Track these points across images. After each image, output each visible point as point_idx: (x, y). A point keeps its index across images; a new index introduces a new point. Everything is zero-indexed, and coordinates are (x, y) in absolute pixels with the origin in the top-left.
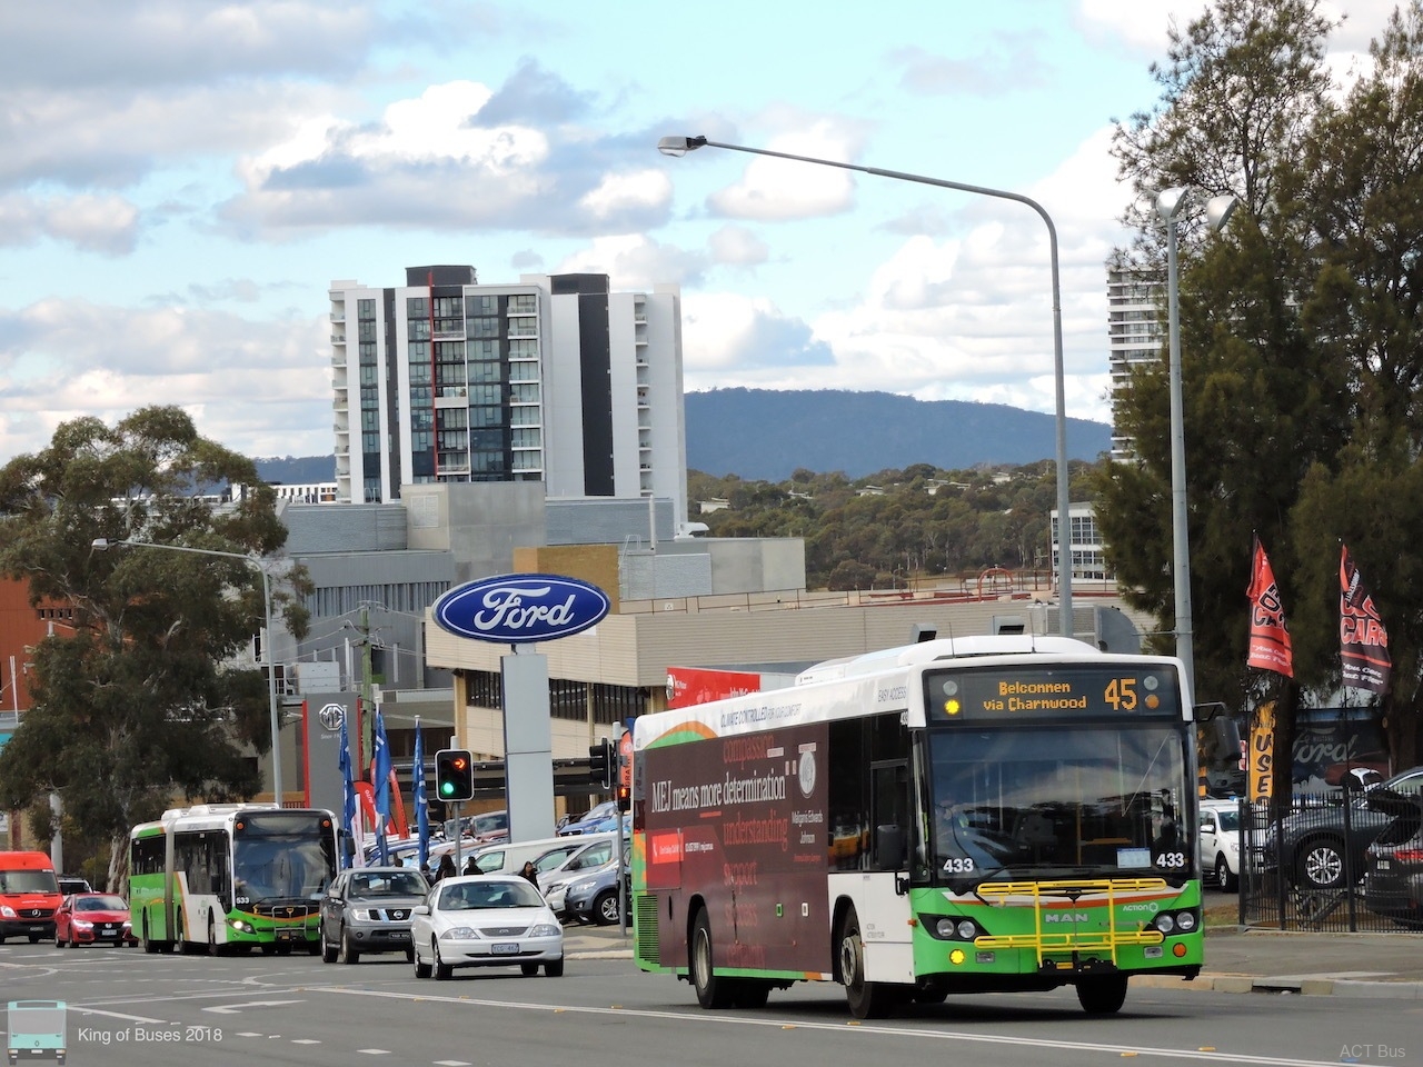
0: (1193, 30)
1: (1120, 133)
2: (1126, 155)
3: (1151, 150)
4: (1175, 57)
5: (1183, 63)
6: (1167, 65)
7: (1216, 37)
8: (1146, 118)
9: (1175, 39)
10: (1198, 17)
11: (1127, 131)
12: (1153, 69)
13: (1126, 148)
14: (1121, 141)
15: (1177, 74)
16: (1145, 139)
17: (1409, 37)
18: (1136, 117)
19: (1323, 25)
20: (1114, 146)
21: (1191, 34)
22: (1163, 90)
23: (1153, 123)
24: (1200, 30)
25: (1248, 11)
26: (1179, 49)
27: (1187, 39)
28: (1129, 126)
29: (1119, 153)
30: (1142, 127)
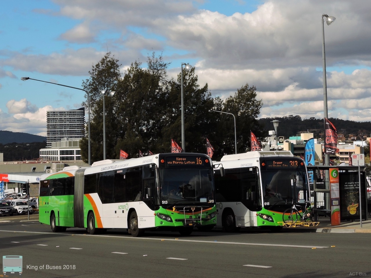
0: (97, 66)
1: (84, 82)
2: (85, 86)
3: (89, 85)
4: (93, 70)
5: (95, 71)
6: (92, 71)
7: (100, 67)
8: (88, 80)
9: (93, 67)
10: (97, 63)
11: (85, 82)
12: (89, 72)
13: (85, 85)
14: (84, 84)
15: (93, 73)
16: (88, 84)
17: (134, 67)
18: (87, 80)
19: (118, 66)
20: (83, 85)
21: (96, 66)
22: (91, 75)
23: (89, 81)
24: (98, 66)
25: (105, 63)
26: (94, 69)
27: (95, 67)
28: (85, 81)
29: (83, 86)
30: (87, 82)
